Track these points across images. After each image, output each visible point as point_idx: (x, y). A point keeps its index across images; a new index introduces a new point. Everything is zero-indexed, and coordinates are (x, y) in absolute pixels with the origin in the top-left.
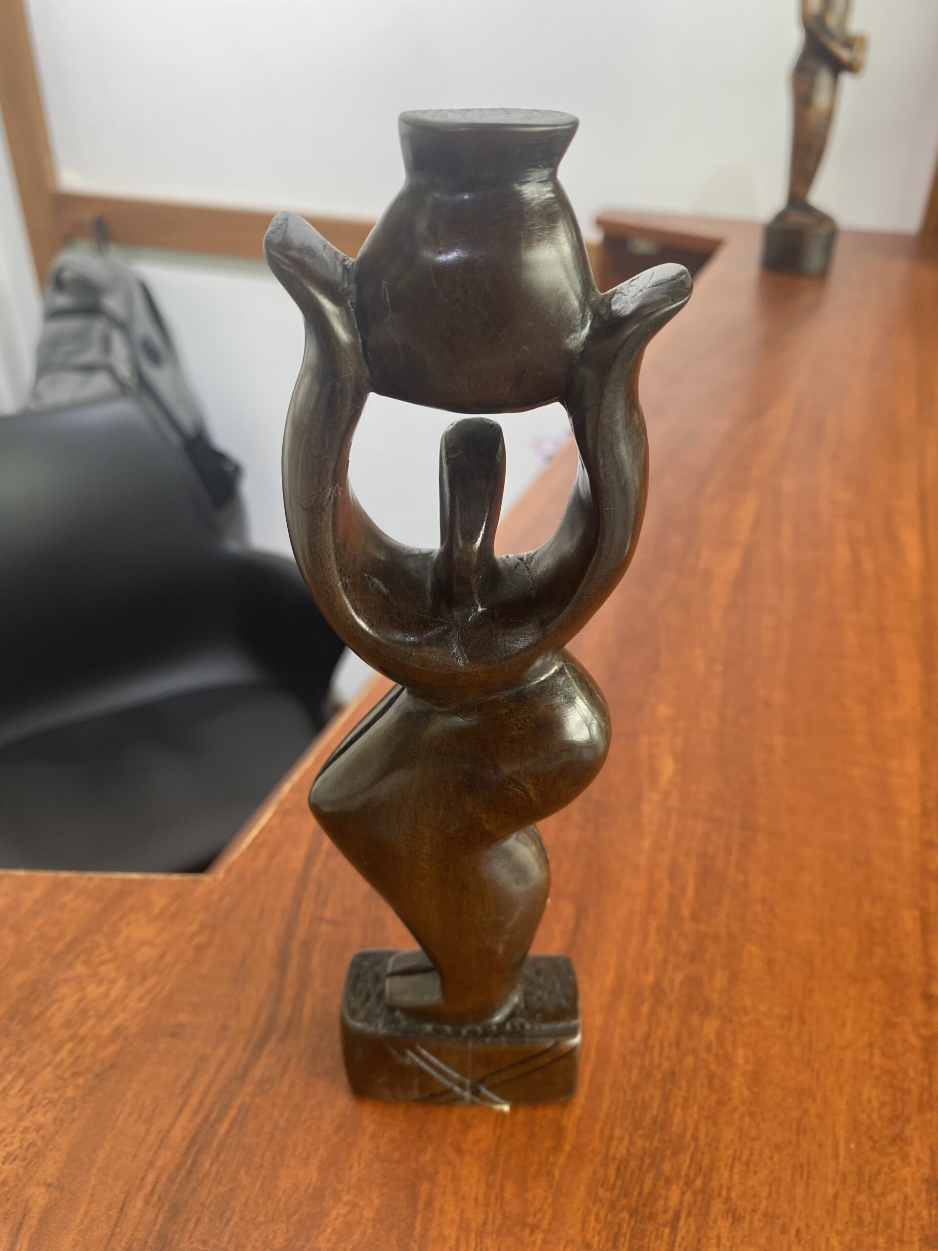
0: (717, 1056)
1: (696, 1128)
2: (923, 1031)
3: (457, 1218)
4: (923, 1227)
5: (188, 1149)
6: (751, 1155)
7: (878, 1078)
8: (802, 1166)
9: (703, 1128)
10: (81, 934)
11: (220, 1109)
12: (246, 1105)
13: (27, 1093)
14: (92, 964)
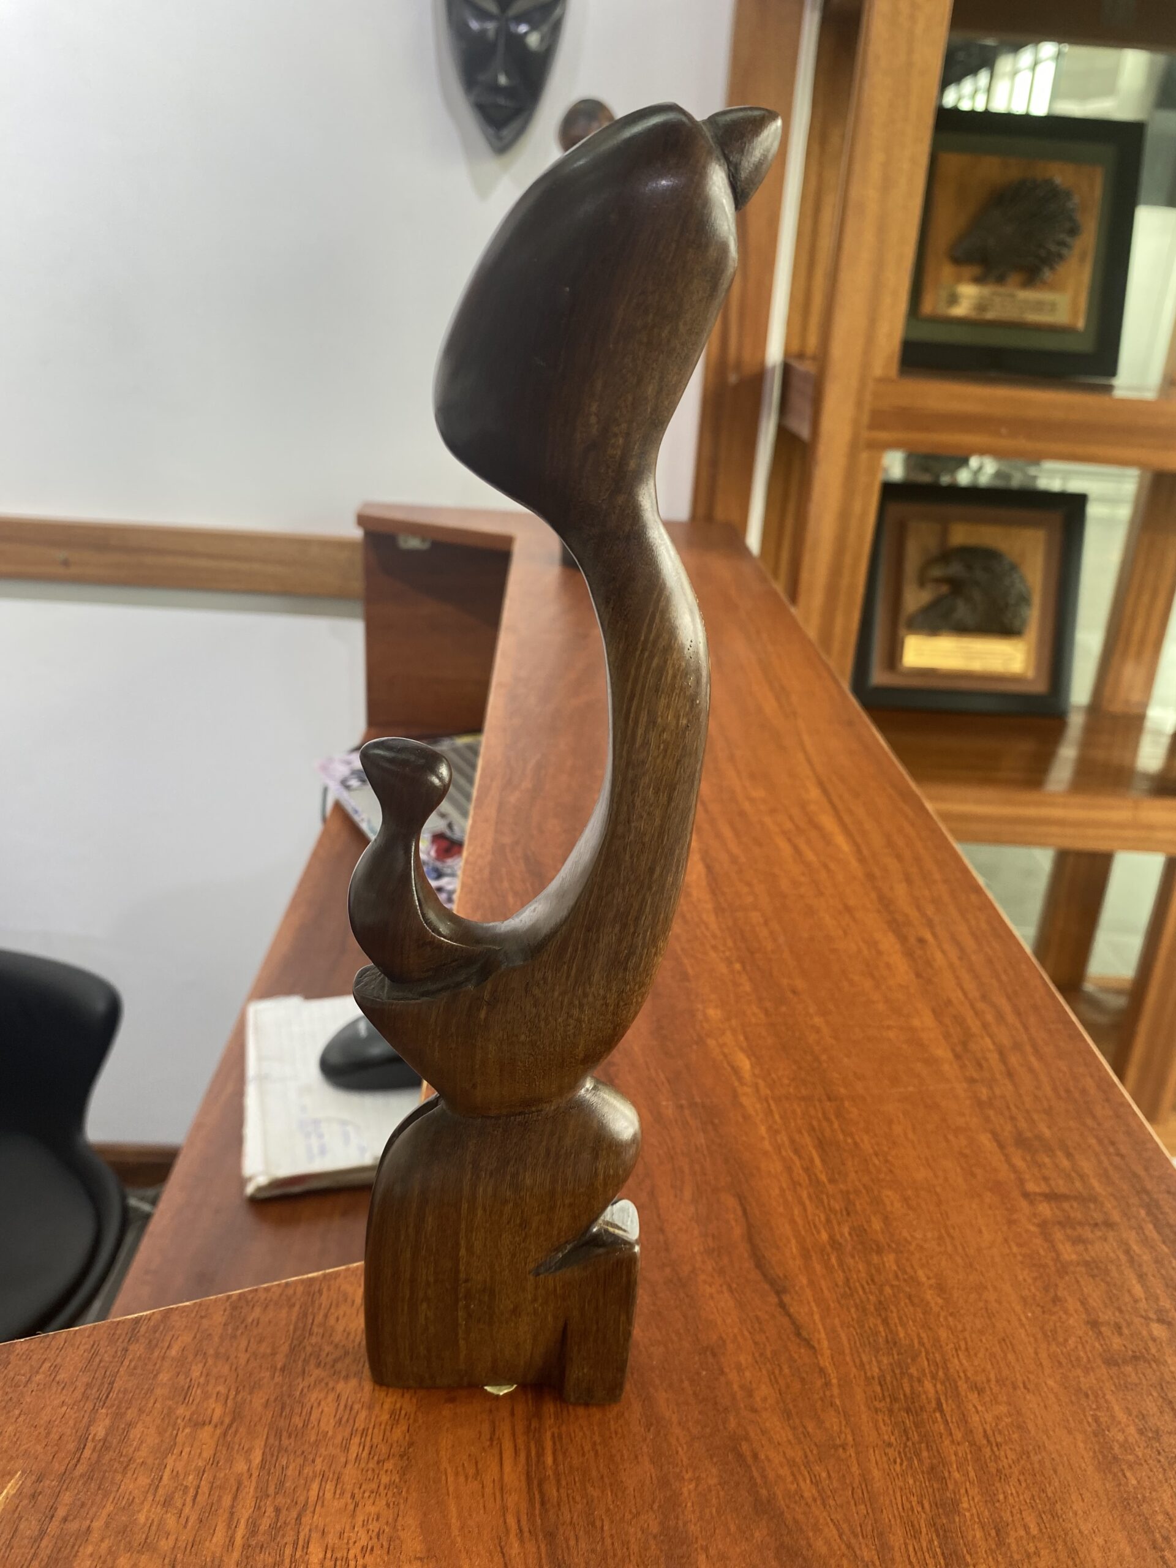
0: (905, 1280)
1: (918, 1335)
2: (1035, 1221)
3: (783, 1460)
4: (1100, 1355)
5: (529, 1486)
6: (966, 1343)
7: (1022, 1263)
8: (1004, 1340)
9: (923, 1335)
10: (295, 1342)
11: (536, 1446)
12: (556, 1435)
13: (342, 1493)
14: (325, 1364)
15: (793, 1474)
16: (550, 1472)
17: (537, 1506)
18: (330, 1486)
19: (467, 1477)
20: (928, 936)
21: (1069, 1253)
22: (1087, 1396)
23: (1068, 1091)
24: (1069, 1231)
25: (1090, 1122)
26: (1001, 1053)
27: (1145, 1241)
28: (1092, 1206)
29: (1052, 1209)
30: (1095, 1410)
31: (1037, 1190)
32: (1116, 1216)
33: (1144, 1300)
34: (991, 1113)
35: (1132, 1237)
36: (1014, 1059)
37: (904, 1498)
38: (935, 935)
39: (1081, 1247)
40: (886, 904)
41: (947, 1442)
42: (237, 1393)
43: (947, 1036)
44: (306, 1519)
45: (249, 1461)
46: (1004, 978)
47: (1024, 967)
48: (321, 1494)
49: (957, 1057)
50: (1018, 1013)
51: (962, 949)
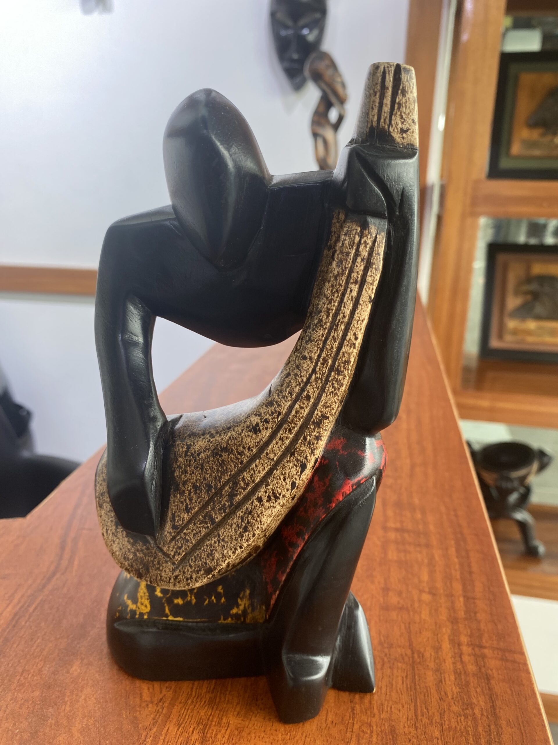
16: (28, 615)
17: (10, 627)
21: (392, 555)
23: (442, 486)
24: (400, 546)
25: (447, 500)
26: (413, 466)
28: (422, 536)
29: (396, 536)
31: (393, 526)
32: (434, 541)
33: (425, 583)
36: (418, 470)
39: (402, 555)
50: (435, 451)
51: (420, 423)
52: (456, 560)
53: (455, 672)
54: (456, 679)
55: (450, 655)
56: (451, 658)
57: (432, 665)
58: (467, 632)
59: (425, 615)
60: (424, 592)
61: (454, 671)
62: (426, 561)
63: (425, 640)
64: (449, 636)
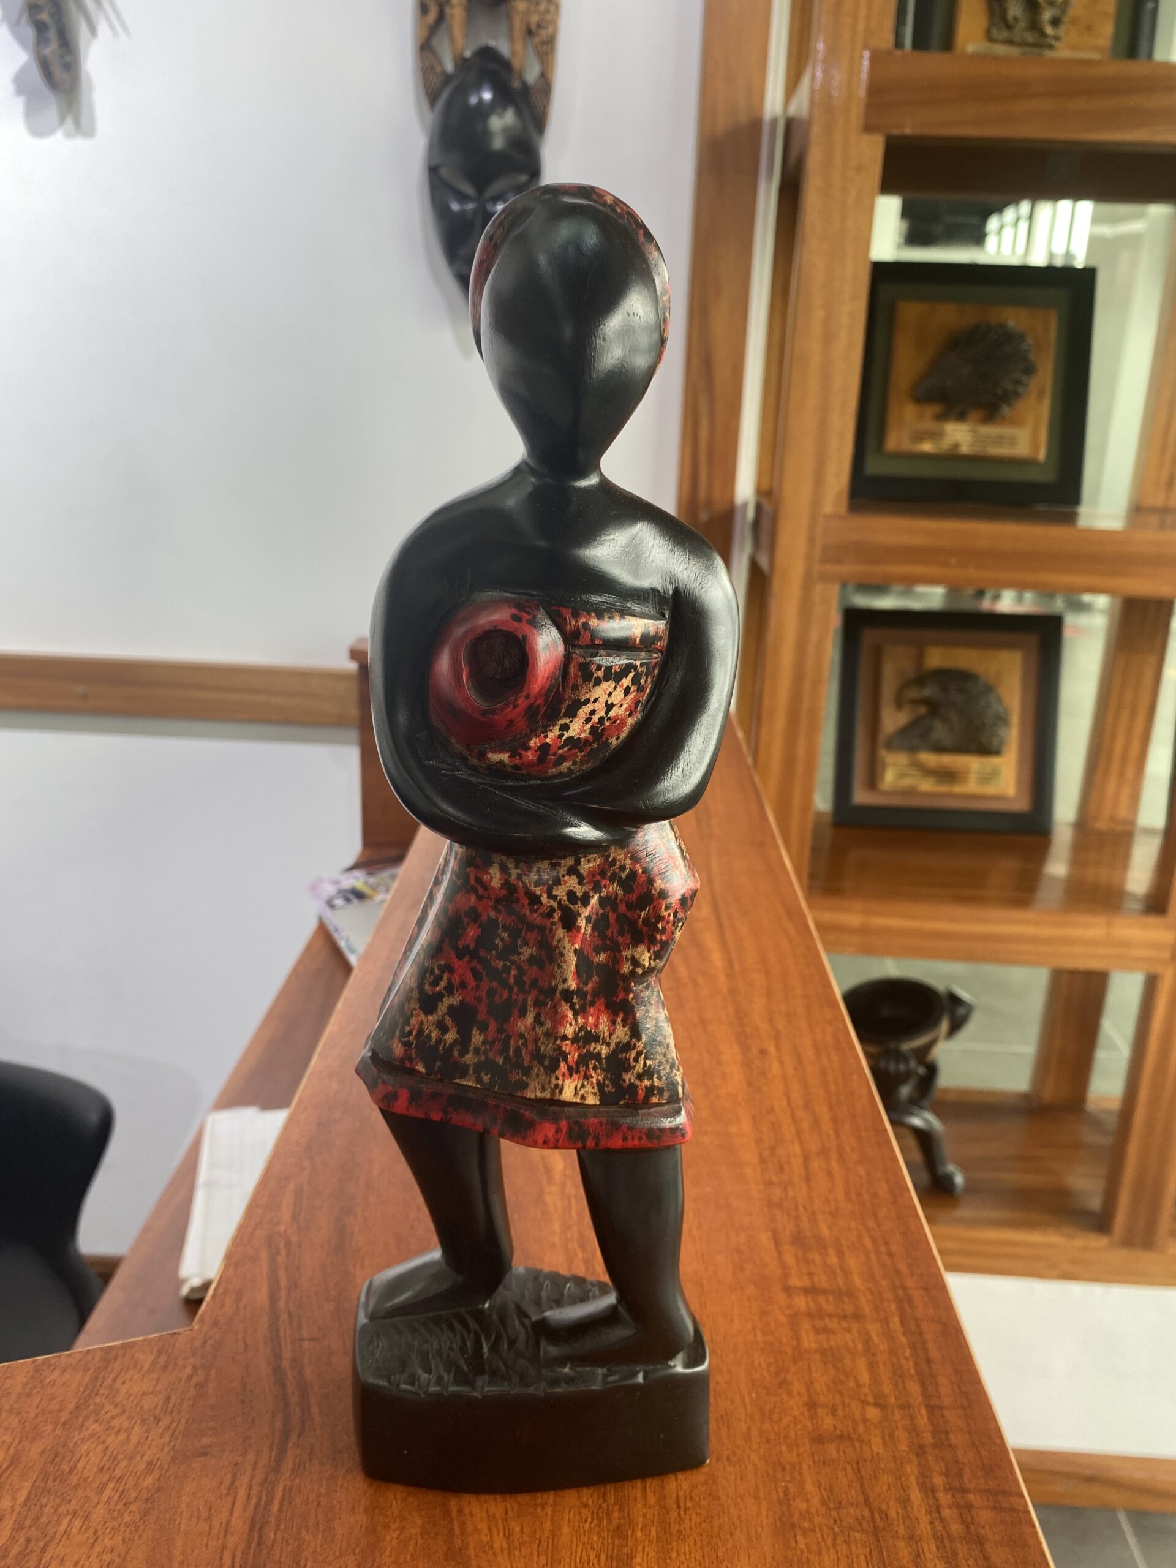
2: (788, 1312)
3: (484, 1515)
4: (809, 1433)
5: (251, 1530)
7: (762, 1349)
10: (81, 1401)
11: (267, 1496)
12: (287, 1488)
13: (88, 1528)
14: (103, 1421)
15: (490, 1529)
16: (273, 1519)
17: (253, 1546)
18: (77, 1523)
19: (198, 1518)
20: (772, 1049)
21: (809, 1341)
22: (784, 1469)
23: (859, 1194)
24: (817, 1322)
25: (871, 1223)
26: (806, 1158)
27: (888, 1334)
28: (846, 1299)
29: (807, 1303)
30: (788, 1482)
31: (799, 1284)
32: (867, 1309)
33: (867, 1387)
34: (778, 1213)
35: (874, 1329)
36: (816, 1164)
37: (584, 1552)
38: (778, 1048)
39: (823, 1337)
40: (740, 1017)
41: (640, 1505)
42: (19, 1443)
43: (759, 1141)
44: (51, 1550)
45: (14, 1499)
46: (832, 1088)
47: (855, 1077)
48: (69, 1529)
49: (762, 1160)
50: (835, 1120)
51: (800, 1061)
52: (904, 1339)
53: (935, 1536)
54: (937, 1549)
55: (923, 1510)
56: (926, 1515)
57: (902, 1530)
58: (941, 1467)
59: (877, 1446)
60: (869, 1404)
61: (933, 1536)
62: (860, 1347)
63: (885, 1488)
64: (917, 1478)
